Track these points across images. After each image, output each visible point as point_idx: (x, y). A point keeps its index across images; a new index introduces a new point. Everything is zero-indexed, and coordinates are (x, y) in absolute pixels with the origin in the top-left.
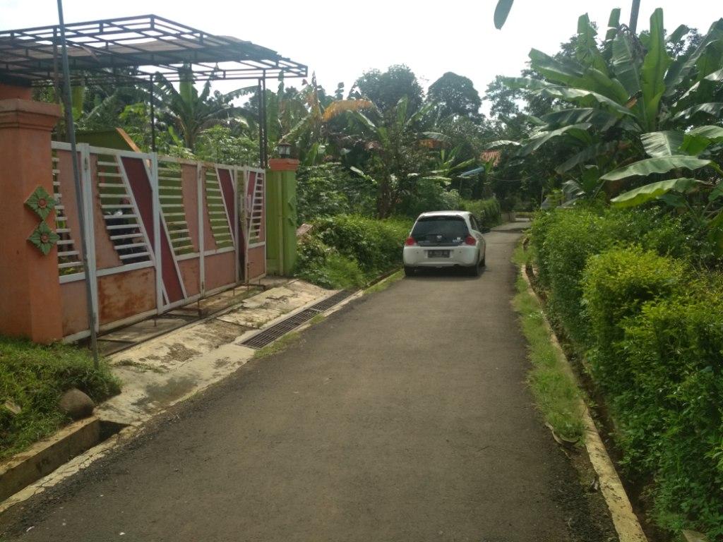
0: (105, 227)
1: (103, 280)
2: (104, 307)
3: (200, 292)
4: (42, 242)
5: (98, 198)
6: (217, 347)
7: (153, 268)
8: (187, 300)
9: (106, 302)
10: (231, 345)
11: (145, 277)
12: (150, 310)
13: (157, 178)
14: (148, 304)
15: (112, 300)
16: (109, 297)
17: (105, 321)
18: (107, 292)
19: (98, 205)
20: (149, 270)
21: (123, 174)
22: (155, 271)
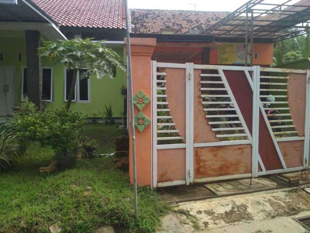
0: (205, 116)
1: (199, 150)
2: (200, 167)
3: (303, 166)
4: (139, 124)
5: (200, 97)
6: (273, 217)
7: (250, 145)
8: (286, 169)
9: (202, 164)
10: (289, 219)
11: (241, 151)
12: (244, 173)
13: (259, 83)
14: (242, 169)
15: (207, 163)
16: (205, 161)
17: (200, 176)
18: (203, 158)
19: (200, 102)
20: (246, 146)
21: (225, 81)
22: (252, 147)
